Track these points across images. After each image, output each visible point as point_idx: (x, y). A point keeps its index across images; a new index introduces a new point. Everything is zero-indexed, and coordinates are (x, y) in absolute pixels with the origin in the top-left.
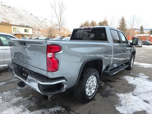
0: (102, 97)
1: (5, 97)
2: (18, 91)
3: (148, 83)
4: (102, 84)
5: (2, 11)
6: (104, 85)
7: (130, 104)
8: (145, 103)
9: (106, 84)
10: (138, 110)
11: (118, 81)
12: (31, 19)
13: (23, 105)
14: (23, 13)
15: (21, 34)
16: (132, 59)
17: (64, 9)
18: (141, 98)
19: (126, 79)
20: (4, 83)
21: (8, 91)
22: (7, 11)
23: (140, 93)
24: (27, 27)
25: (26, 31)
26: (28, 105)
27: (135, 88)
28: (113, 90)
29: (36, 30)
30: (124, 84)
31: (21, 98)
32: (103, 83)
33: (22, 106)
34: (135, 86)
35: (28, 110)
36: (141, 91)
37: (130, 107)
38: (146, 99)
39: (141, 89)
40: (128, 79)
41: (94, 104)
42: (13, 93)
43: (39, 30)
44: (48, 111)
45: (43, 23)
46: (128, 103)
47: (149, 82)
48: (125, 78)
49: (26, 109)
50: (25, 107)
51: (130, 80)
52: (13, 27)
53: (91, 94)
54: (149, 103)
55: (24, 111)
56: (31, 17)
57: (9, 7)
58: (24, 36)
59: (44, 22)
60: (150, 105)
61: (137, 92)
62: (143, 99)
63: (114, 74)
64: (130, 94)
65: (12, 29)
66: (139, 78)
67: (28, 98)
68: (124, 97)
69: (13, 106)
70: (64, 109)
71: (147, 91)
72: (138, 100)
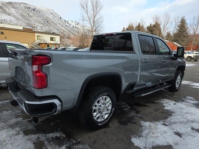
0: (119, 124)
1: (4, 117)
2: (20, 111)
3: (194, 110)
4: (126, 108)
5: (25, 15)
6: (128, 109)
7: (153, 136)
8: (176, 136)
9: (132, 109)
10: (161, 144)
11: (150, 106)
12: (59, 24)
13: (20, 127)
14: (51, 17)
15: (46, 43)
16: (179, 77)
17: (98, 9)
18: (173, 129)
19: (162, 104)
20: (8, 101)
21: (9, 110)
22: (31, 14)
23: (175, 123)
24: (53, 34)
25: (52, 39)
26: (25, 127)
27: (171, 115)
28: (138, 116)
29: (66, 38)
30: (156, 110)
31: (21, 119)
32: (129, 108)
33: (18, 129)
34: (173, 112)
35: (23, 134)
36: (177, 121)
37: (152, 140)
38: (179, 131)
39: (179, 117)
40: (167, 103)
41: (105, 132)
42: (13, 113)
43: (69, 38)
44: (45, 136)
45: (74, 29)
46: (151, 134)
47: (196, 109)
48: (162, 102)
49: (21, 132)
50: (21, 130)
51: (168, 105)
52: (36, 34)
53: (103, 120)
54: (181, 137)
55: (18, 134)
56: (60, 21)
57: (34, 10)
58: (50, 45)
59: (75, 27)
60: (182, 139)
61: (172, 120)
62: (175, 131)
63: (143, 95)
64: (159, 123)
65: (36, 37)
66: (183, 103)
67: (29, 119)
68: (150, 126)
69: (7, 128)
70: (64, 136)
71: (186, 121)
72: (167, 131)
